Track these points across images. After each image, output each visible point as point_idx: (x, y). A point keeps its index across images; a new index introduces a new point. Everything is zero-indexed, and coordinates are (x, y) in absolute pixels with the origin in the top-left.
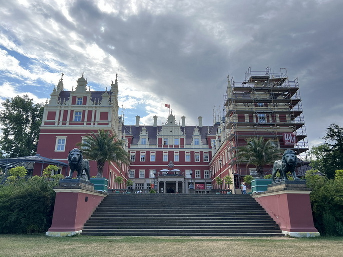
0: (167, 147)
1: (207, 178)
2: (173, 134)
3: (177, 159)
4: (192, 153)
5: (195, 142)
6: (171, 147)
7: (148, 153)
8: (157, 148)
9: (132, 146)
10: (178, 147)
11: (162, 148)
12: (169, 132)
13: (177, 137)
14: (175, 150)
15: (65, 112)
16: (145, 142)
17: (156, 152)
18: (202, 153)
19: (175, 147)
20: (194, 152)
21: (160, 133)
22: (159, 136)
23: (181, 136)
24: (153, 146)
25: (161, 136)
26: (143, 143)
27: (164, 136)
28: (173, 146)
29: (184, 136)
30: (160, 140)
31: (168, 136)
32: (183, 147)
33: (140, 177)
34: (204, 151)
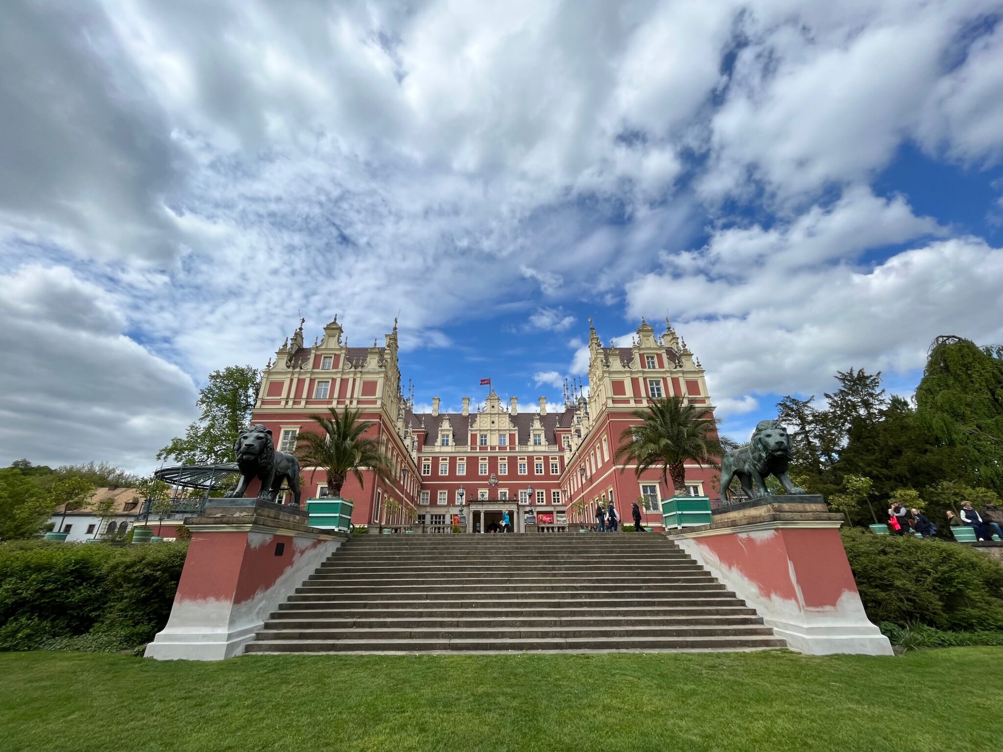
0: (486, 449)
1: (556, 503)
2: (496, 426)
3: (503, 470)
4: (531, 459)
5: (535, 440)
6: (493, 448)
7: (453, 460)
8: (469, 450)
9: (425, 449)
10: (506, 448)
11: (478, 450)
12: (489, 422)
13: (504, 432)
14: (500, 455)
15: (301, 382)
16: (447, 441)
17: (467, 457)
18: (546, 459)
19: (500, 448)
20: (533, 457)
21: (474, 425)
22: (472, 431)
23: (510, 430)
24: (461, 449)
25: (476, 430)
26: (445, 443)
27: (480, 430)
28: (497, 448)
29: (515, 430)
30: (474, 437)
31: (487, 430)
32: (514, 448)
33: (438, 503)
34: (551, 455)
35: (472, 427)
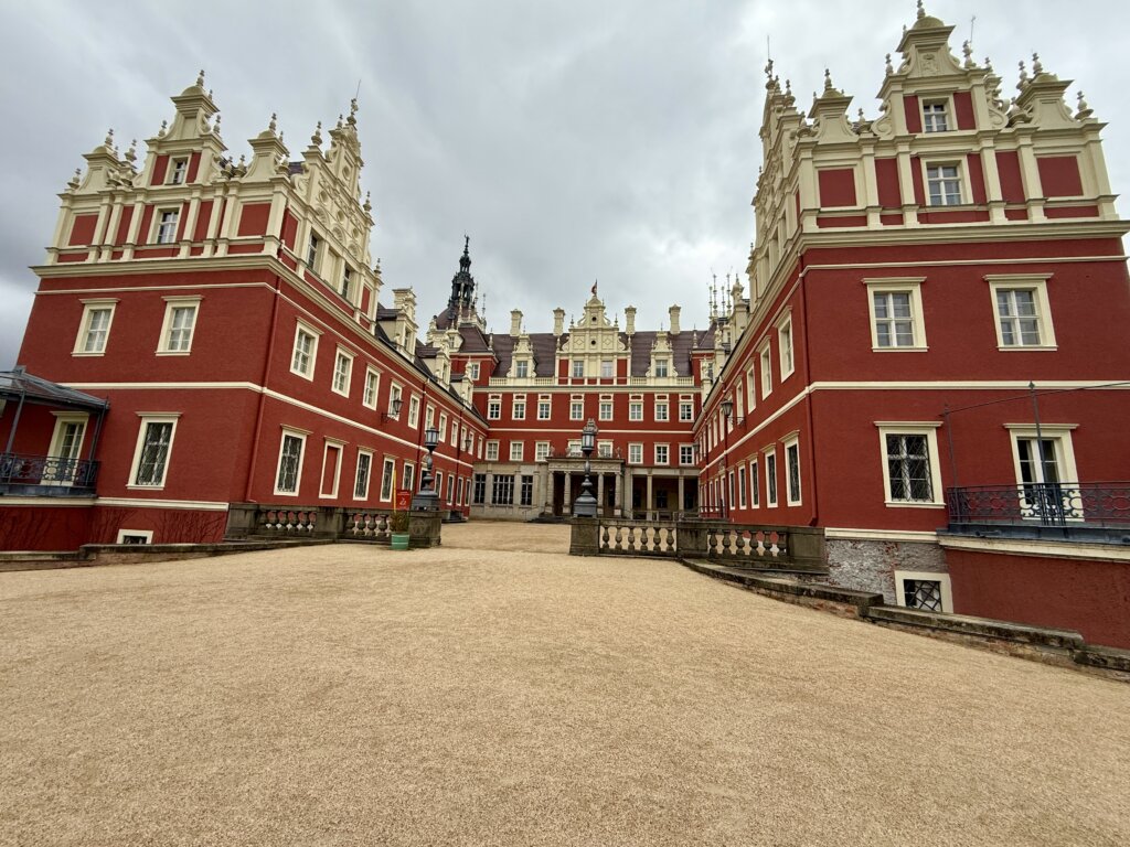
0: (582, 381)
1: (686, 464)
2: (598, 349)
3: (606, 414)
4: (649, 398)
5: (658, 370)
6: (592, 381)
7: (532, 398)
8: (556, 384)
9: (493, 382)
10: (611, 381)
11: (569, 384)
12: (588, 342)
13: (610, 358)
14: (602, 392)
15: (127, 212)
16: (525, 371)
17: (554, 395)
18: (674, 398)
19: (602, 381)
20: (653, 394)
21: (564, 347)
22: (561, 355)
23: (619, 354)
24: (543, 382)
25: (568, 355)
26: (522, 374)
27: (574, 355)
28: (598, 381)
29: (626, 354)
30: (564, 364)
31: (583, 355)
32: (625, 382)
33: (511, 459)
34: (682, 393)
35: (561, 349)
